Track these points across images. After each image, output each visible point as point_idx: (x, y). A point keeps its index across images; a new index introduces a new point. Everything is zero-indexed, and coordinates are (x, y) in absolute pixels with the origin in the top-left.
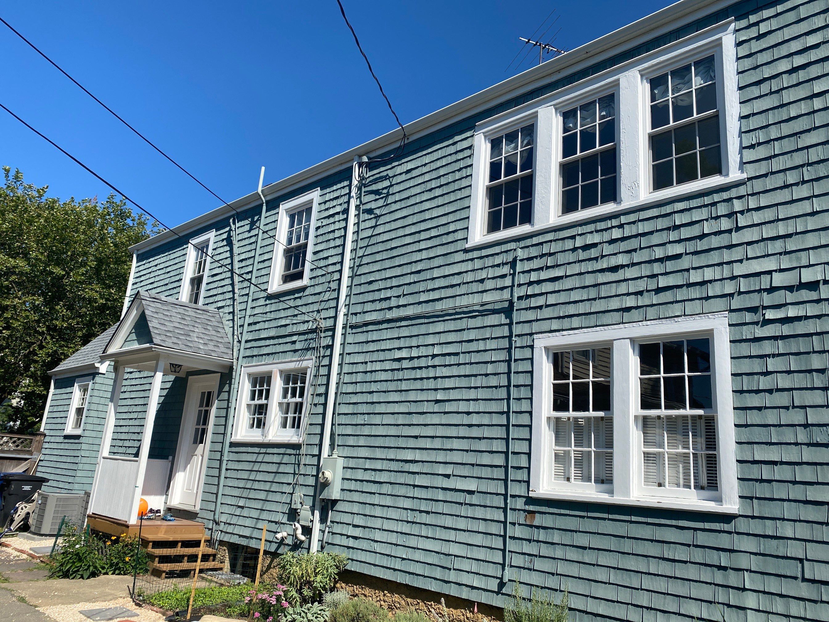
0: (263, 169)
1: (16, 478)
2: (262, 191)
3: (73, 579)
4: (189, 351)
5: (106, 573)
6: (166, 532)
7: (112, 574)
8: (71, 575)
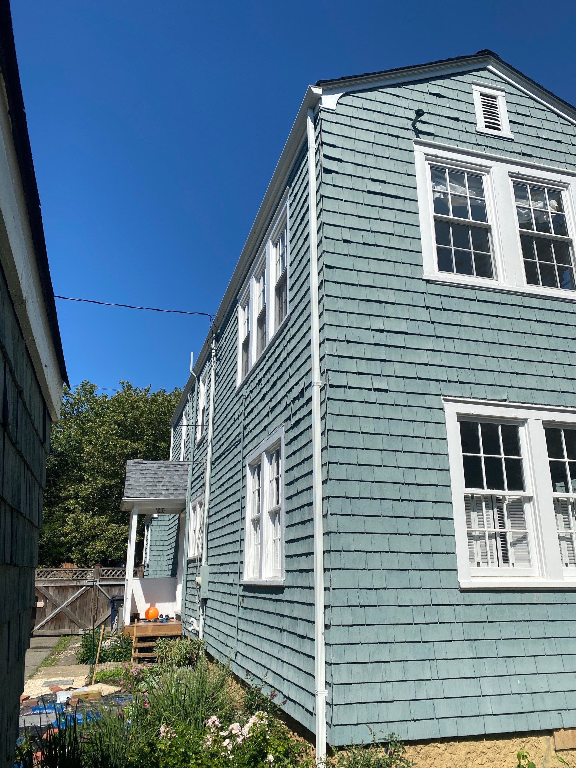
0: (192, 353)
1: (116, 598)
2: (193, 370)
3: (86, 664)
4: (152, 498)
5: (110, 661)
6: (152, 631)
7: (114, 661)
8: (85, 661)
